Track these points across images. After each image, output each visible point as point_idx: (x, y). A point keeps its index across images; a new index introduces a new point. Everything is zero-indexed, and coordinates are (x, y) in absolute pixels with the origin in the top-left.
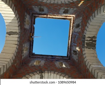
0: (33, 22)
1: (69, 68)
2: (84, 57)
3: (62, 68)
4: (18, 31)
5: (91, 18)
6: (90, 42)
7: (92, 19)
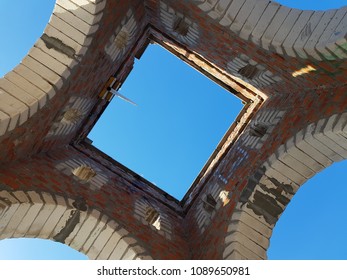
0: (137, 49)
1: (169, 237)
2: (229, 230)
3: (150, 228)
4: (78, 49)
5: (310, 127)
6: (270, 195)
7: (309, 133)
